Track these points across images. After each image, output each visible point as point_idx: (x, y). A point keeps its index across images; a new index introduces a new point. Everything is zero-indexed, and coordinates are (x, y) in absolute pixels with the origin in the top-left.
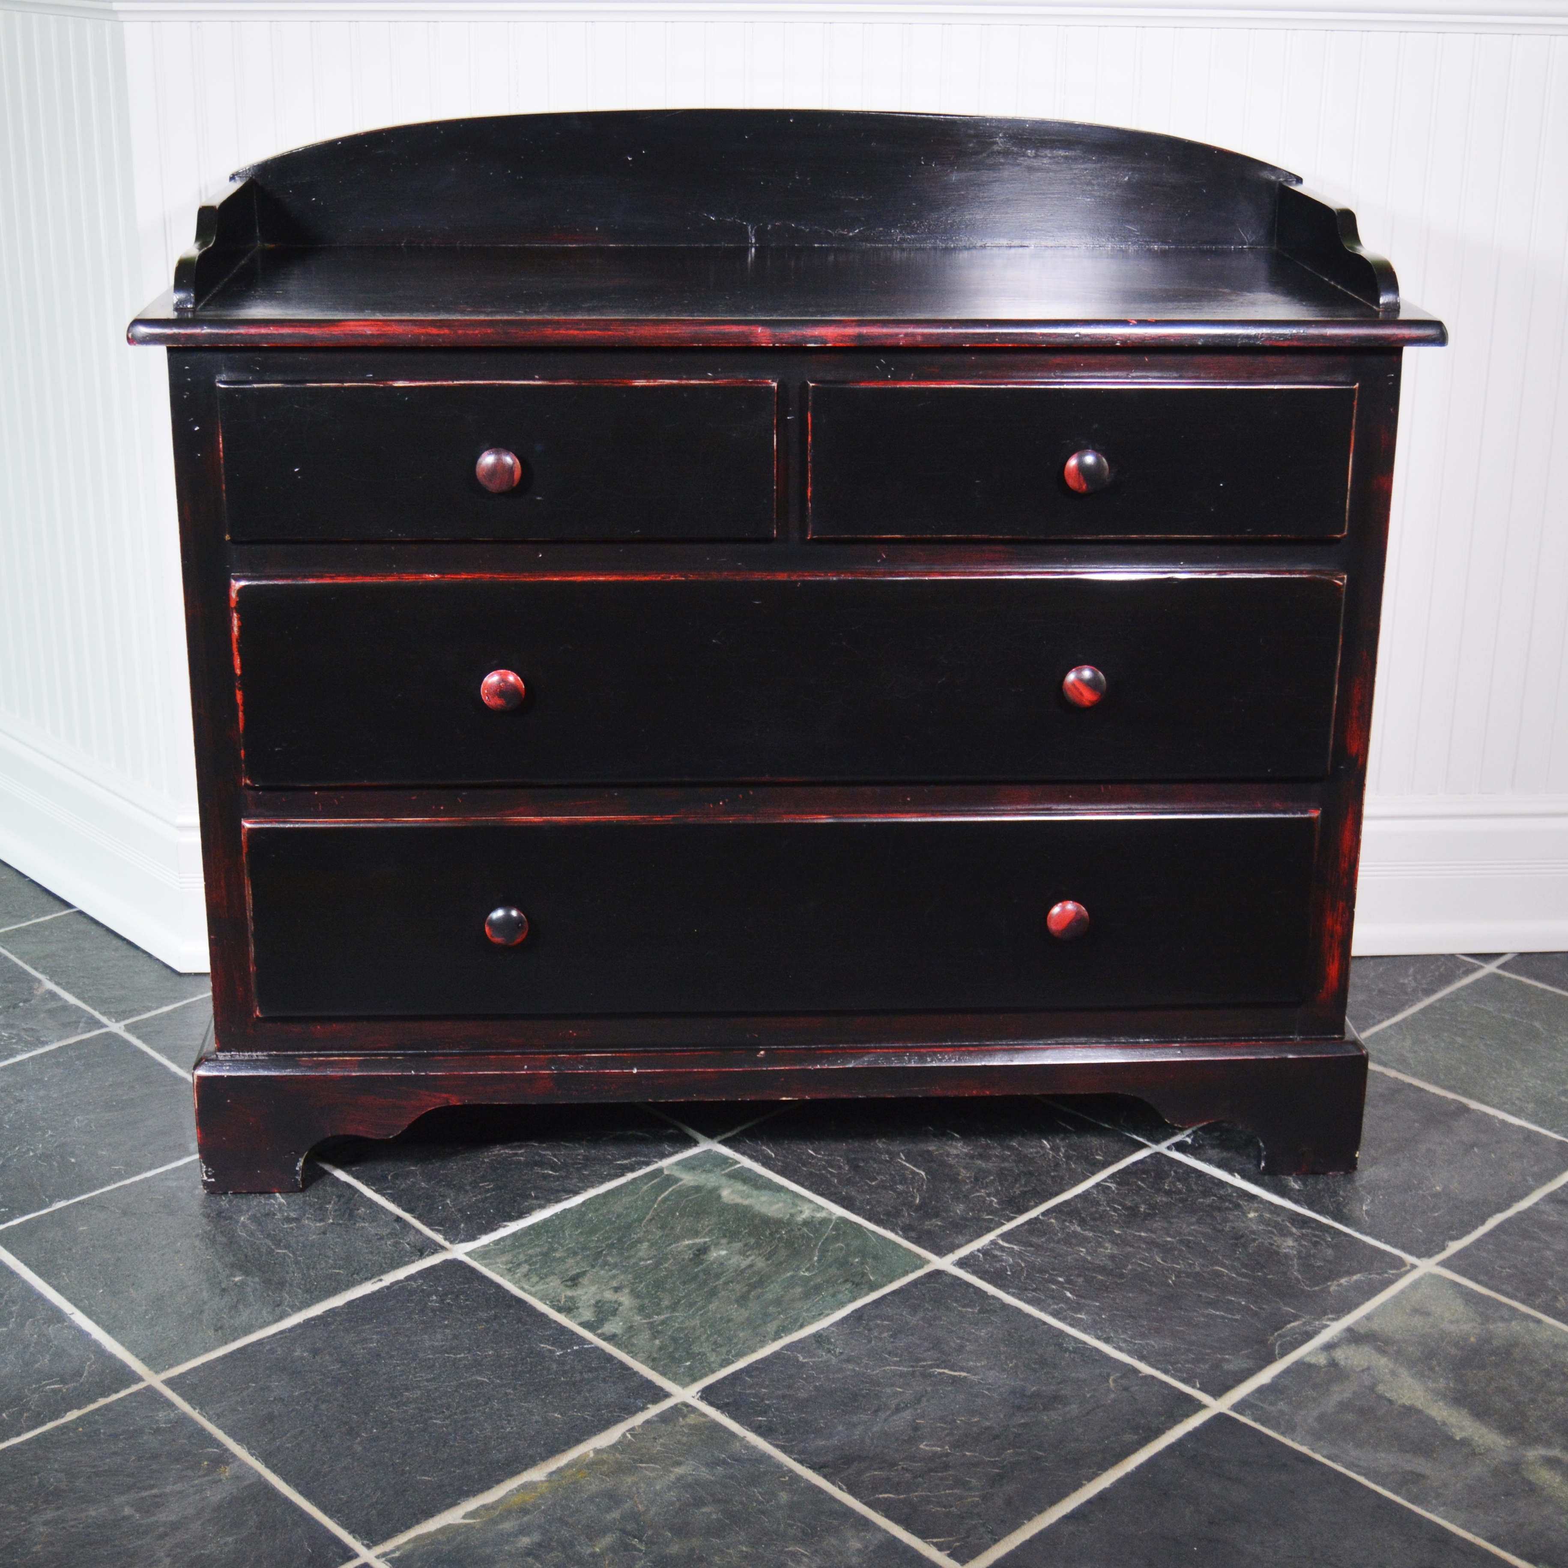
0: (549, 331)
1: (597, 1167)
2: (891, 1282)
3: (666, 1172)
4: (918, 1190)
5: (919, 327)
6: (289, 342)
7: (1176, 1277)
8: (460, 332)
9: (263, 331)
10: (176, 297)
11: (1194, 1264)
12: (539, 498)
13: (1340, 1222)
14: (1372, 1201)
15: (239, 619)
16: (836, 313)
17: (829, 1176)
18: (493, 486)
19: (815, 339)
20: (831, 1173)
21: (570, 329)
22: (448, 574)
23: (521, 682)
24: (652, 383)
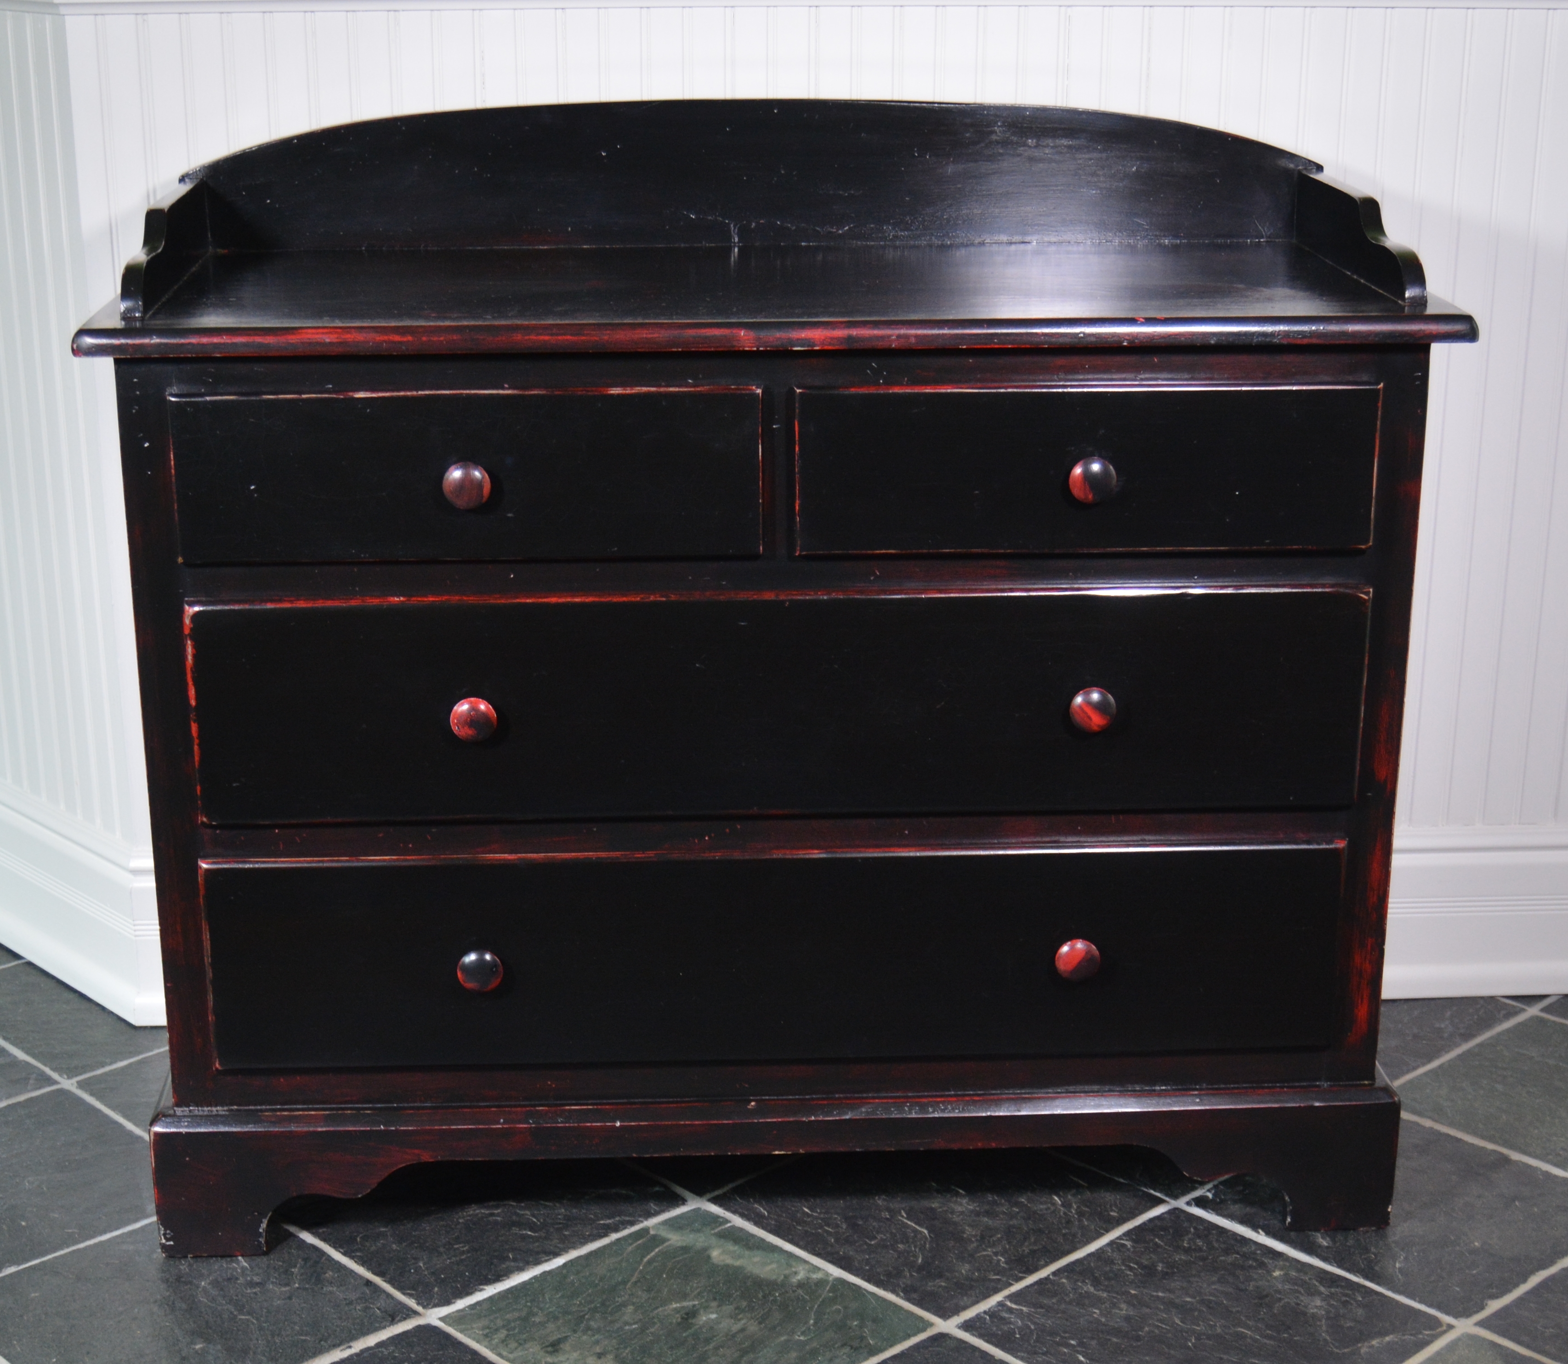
0: (518, 337)
1: (579, 1227)
2: (891, 1346)
3: (652, 1232)
4: (920, 1249)
5: (912, 329)
6: (242, 352)
7: (1196, 1339)
8: (424, 339)
9: (216, 340)
10: (123, 306)
11: (1215, 1325)
13: (1372, 1281)
14: (1406, 1258)
15: (194, 647)
16: (824, 314)
17: (825, 1234)
18: (461, 503)
19: (800, 341)
20: (827, 1232)
21: (541, 334)
22: (414, 596)
23: (493, 711)
24: (628, 391)
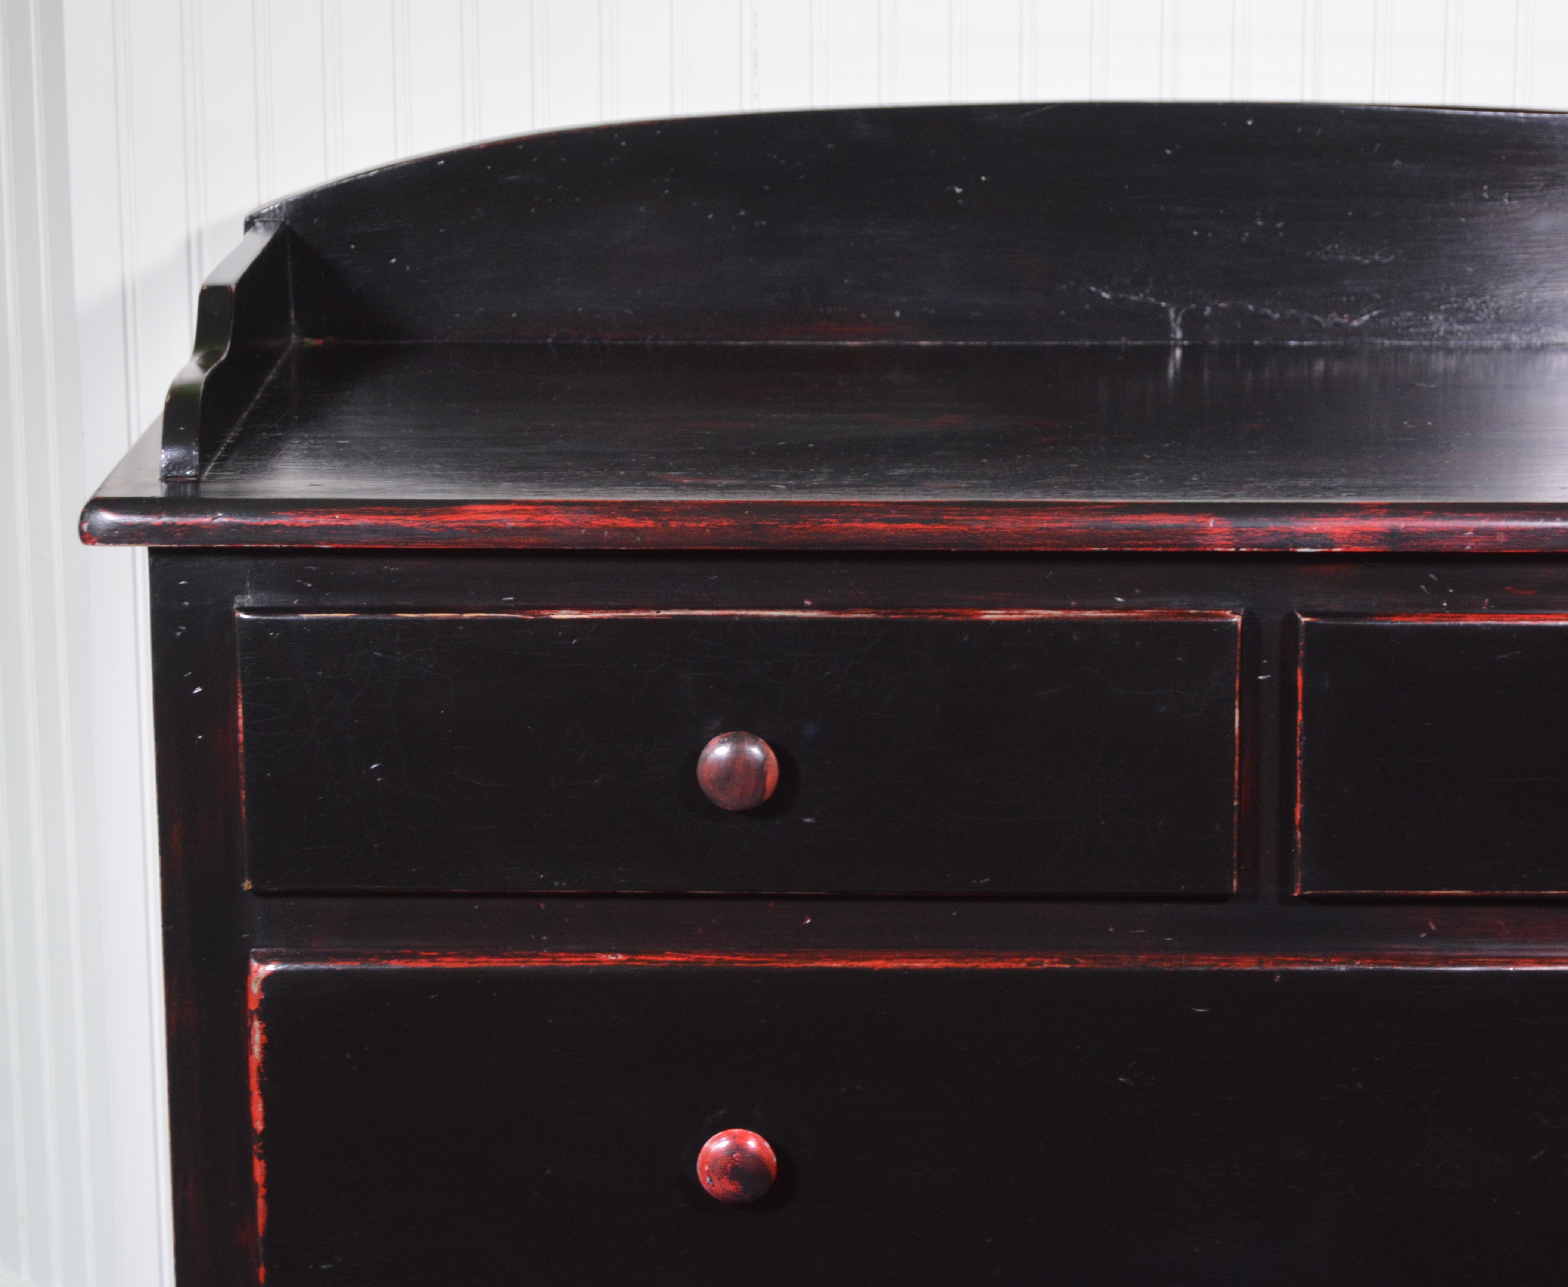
0: (832, 523)
5: (1500, 518)
6: (366, 541)
8: (673, 524)
9: (323, 521)
10: (163, 457)
12: (808, 820)
15: (265, 1032)
18: (727, 800)
19: (1310, 538)
21: (870, 520)
22: (642, 953)
23: (771, 1151)
24: (1015, 616)
